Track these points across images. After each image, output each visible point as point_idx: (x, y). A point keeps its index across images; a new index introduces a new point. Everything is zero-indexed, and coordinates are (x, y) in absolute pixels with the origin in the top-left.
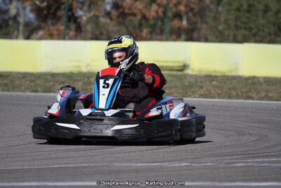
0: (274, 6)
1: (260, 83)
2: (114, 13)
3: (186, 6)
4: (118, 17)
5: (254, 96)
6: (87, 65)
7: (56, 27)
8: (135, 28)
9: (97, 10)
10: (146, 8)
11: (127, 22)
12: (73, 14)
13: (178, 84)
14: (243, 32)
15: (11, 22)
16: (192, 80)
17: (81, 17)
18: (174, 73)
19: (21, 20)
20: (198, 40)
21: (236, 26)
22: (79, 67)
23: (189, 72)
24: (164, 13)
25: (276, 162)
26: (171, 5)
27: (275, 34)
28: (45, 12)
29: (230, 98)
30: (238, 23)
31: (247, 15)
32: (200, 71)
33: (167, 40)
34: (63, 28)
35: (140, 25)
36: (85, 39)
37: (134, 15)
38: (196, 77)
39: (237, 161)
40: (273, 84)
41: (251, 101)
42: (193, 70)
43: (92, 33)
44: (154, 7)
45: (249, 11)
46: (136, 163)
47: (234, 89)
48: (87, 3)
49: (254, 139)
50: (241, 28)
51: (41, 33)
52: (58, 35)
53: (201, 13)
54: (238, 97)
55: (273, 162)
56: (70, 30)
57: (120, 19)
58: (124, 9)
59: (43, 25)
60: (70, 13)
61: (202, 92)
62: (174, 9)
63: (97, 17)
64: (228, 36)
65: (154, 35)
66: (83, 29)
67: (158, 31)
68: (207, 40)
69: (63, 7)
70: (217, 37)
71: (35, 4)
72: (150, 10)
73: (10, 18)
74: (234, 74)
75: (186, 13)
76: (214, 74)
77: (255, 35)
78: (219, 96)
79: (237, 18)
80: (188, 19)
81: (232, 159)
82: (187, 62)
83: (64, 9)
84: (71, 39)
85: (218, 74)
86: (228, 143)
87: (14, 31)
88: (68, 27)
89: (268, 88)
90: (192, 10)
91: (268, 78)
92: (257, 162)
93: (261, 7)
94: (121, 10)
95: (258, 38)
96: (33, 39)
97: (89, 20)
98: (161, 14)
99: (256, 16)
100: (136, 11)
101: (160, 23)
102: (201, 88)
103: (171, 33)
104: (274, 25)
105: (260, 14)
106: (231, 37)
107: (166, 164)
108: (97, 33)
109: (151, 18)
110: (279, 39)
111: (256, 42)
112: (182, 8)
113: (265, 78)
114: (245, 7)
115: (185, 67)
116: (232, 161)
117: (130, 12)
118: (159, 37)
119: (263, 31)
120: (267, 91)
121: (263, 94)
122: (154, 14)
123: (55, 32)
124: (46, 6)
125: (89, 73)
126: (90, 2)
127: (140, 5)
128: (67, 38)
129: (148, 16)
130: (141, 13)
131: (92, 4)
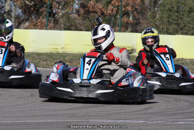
1: (187, 64)
2: (82, 11)
3: (132, 7)
4: (85, 13)
6: (63, 48)
7: (39, 20)
10: (104, 8)
11: (89, 17)
12: (52, 11)
14: (173, 26)
17: (58, 13)
19: (13, 14)
21: (168, 22)
22: (57, 49)
24: (117, 11)
28: (32, 9)
30: (170, 20)
31: (176, 14)
34: (44, 20)
37: (96, 12)
43: (65, 25)
44: (110, 7)
45: (177, 12)
48: (63, 3)
51: (27, 24)
52: (41, 26)
56: (50, 22)
57: (86, 15)
58: (88, 8)
60: (50, 10)
62: (124, 9)
64: (163, 29)
66: (58, 21)
69: (45, 5)
71: (25, 2)
72: (107, 9)
75: (132, 12)
77: (181, 29)
79: (169, 16)
82: (135, 47)
83: (46, 7)
84: (51, 29)
88: (49, 20)
90: (136, 9)
91: (193, 60)
94: (86, 9)
96: (21, 28)
98: (115, 12)
100: (98, 10)
101: (113, 19)
103: (121, 26)
109: (108, 14)
112: (129, 8)
113: (190, 60)
114: (175, 8)
115: (132, 51)
117: (93, 10)
119: (188, 26)
122: (110, 12)
123: (39, 24)
124: (33, 5)
125: (64, 53)
126: (65, 2)
127: (100, 6)
128: (48, 28)
129: (105, 13)
130: (101, 11)
131: (67, 4)
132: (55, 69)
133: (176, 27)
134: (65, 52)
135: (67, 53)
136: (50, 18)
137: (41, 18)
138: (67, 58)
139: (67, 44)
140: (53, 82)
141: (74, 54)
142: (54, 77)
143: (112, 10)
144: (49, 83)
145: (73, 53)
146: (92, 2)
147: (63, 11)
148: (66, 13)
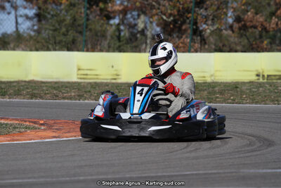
2: (236, 26)
4: (240, 29)
6: (212, 76)
7: (182, 40)
8: (256, 39)
9: (220, 24)
10: (266, 21)
11: (248, 34)
12: (197, 28)
15: (138, 35)
17: (205, 30)
19: (149, 34)
22: (204, 77)
28: (172, 26)
34: (188, 40)
35: (261, 37)
37: (255, 27)
43: (215, 45)
44: (274, 20)
46: (263, 169)
48: (211, 17)
52: (184, 47)
56: (195, 43)
57: (242, 31)
58: (245, 22)
59: (170, 38)
60: (195, 27)
63: (220, 30)
65: (274, 46)
66: (207, 41)
67: (278, 42)
69: (188, 21)
71: (162, 18)
72: (270, 23)
73: (139, 32)
83: (190, 23)
84: (196, 51)
87: (142, 44)
88: (193, 40)
94: (243, 23)
97: (212, 32)
100: (257, 24)
101: (279, 34)
108: (221, 45)
109: (271, 29)
117: (251, 24)
118: (279, 48)
122: (274, 26)
123: (181, 45)
124: (172, 21)
125: (213, 83)
126: (214, 16)
127: (260, 18)
128: (192, 50)
129: (268, 28)
130: (262, 25)
131: (216, 18)
132: (101, 101)
134: (215, 81)
135: (216, 83)
136: (195, 38)
137: (184, 36)
138: (216, 89)
139: (217, 71)
140: (97, 118)
141: (227, 83)
142: (99, 111)
143: (277, 24)
144: (92, 118)
145: (225, 81)
146: (249, 13)
147: (210, 27)
148: (216, 30)
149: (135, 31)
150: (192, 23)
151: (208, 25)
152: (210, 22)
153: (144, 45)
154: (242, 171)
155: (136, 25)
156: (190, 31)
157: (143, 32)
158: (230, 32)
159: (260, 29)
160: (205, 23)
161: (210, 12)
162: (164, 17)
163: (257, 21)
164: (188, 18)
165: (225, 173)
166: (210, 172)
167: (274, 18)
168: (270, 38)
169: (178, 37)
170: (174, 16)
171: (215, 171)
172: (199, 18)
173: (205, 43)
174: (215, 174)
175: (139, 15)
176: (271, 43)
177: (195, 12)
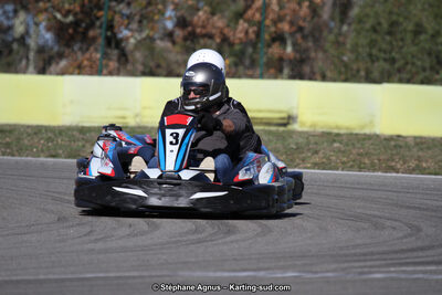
0: (430, 25)
1: (408, 147)
2: (179, 33)
3: (291, 23)
4: (185, 39)
5: (399, 166)
6: (137, 116)
7: (87, 55)
9: (152, 29)
10: (228, 26)
12: (114, 35)
13: (279, 145)
14: (381, 65)
15: (15, 46)
16: (300, 140)
17: (127, 39)
18: (273, 128)
19: (32, 43)
20: (311, 78)
21: (370, 55)
22: (124, 118)
23: (296, 127)
24: (258, 34)
25: (435, 272)
26: (268, 22)
27: (432, 68)
28: (71, 31)
29: (360, 169)
30: (374, 52)
31: (388, 38)
32: (313, 125)
33: (261, 77)
34: (99, 56)
36: (132, 74)
37: (210, 37)
38: (307, 135)
39: (373, 270)
40: (429, 148)
41: (394, 174)
42: (303, 124)
43: (144, 64)
44: (242, 25)
45: (390, 33)
46: (215, 271)
47: (367, 154)
48: (137, 18)
49: (401, 235)
50: (378, 59)
51: (63, 63)
52: (91, 67)
53: (316, 34)
54: (373, 168)
55: (431, 272)
56: (110, 59)
57: (188, 43)
58: (194, 27)
59: (67, 51)
60: (109, 34)
61: (316, 159)
62: (273, 29)
63: (151, 39)
64: (358, 71)
65: (241, 69)
66: (130, 58)
67: (247, 62)
68: (324, 78)
69: (98, 23)
70: (340, 73)
71: (55, 18)
72: (236, 29)
73: (15, 40)
74: (367, 131)
75: (292, 34)
76: (336, 131)
77: (399, 71)
78: (344, 166)
79: (372, 44)
80: (295, 45)
81: (365, 267)
82: (294, 112)
83: (100, 27)
84: (110, 74)
85: (342, 132)
86: (359, 242)
87: (21, 60)
88: (106, 56)
89: (420, 153)
90: (301, 29)
91: (421, 138)
92: (404, 272)
93: (411, 27)
94: (190, 29)
95: (405, 76)
96: (51, 74)
97: (139, 44)
98: (252, 36)
99: (402, 40)
100: (214, 31)
101: (250, 50)
102: (316, 152)
103: (268, 65)
104: (429, 54)
105: (409, 37)
106: (362, 73)
107: (261, 274)
108: (152, 64)
109: (237, 41)
110: (437, 77)
111: (401, 81)
112: (285, 27)
113: (415, 138)
114: (385, 25)
115: (290, 119)
116: (366, 270)
117: (204, 31)
118: (250, 72)
119: (413, 64)
120: (419, 159)
121: (413, 164)
122: (242, 35)
123: (86, 63)
124: (71, 23)
125: (139, 127)
126: (142, 16)
127: (219, 22)
128: (105, 71)
129: (232, 38)
130: (221, 33)
131: (144, 19)
133: (387, 66)
134: (142, 125)
135: (145, 128)
136: (109, 51)
137: (92, 48)
139: (144, 108)
143: (247, 33)
146: (201, 13)
147: (137, 35)
148: (145, 39)
149: (10, 39)
150: (104, 26)
151: (131, 30)
152: (134, 26)
153: (24, 62)
154: (181, 273)
155: (10, 28)
156: (101, 41)
157: (22, 40)
158: (169, 45)
159: (218, 40)
160: (127, 28)
161: (135, 8)
162: (59, 16)
163: (214, 27)
164: (98, 18)
165: (151, 277)
166: (127, 274)
167: (241, 21)
168: (235, 55)
169: (81, 49)
170: (75, 14)
171: (135, 274)
172: (117, 18)
173: (127, 60)
174: (134, 277)
175: (16, 12)
176: (236, 65)
177: (110, 8)
